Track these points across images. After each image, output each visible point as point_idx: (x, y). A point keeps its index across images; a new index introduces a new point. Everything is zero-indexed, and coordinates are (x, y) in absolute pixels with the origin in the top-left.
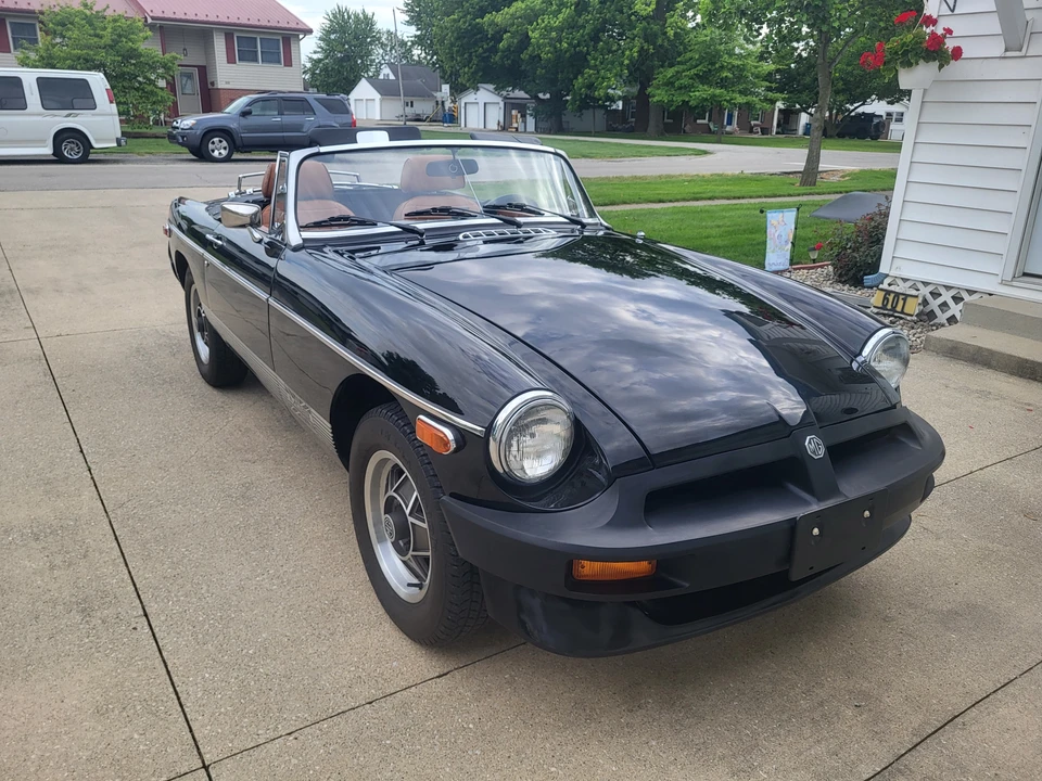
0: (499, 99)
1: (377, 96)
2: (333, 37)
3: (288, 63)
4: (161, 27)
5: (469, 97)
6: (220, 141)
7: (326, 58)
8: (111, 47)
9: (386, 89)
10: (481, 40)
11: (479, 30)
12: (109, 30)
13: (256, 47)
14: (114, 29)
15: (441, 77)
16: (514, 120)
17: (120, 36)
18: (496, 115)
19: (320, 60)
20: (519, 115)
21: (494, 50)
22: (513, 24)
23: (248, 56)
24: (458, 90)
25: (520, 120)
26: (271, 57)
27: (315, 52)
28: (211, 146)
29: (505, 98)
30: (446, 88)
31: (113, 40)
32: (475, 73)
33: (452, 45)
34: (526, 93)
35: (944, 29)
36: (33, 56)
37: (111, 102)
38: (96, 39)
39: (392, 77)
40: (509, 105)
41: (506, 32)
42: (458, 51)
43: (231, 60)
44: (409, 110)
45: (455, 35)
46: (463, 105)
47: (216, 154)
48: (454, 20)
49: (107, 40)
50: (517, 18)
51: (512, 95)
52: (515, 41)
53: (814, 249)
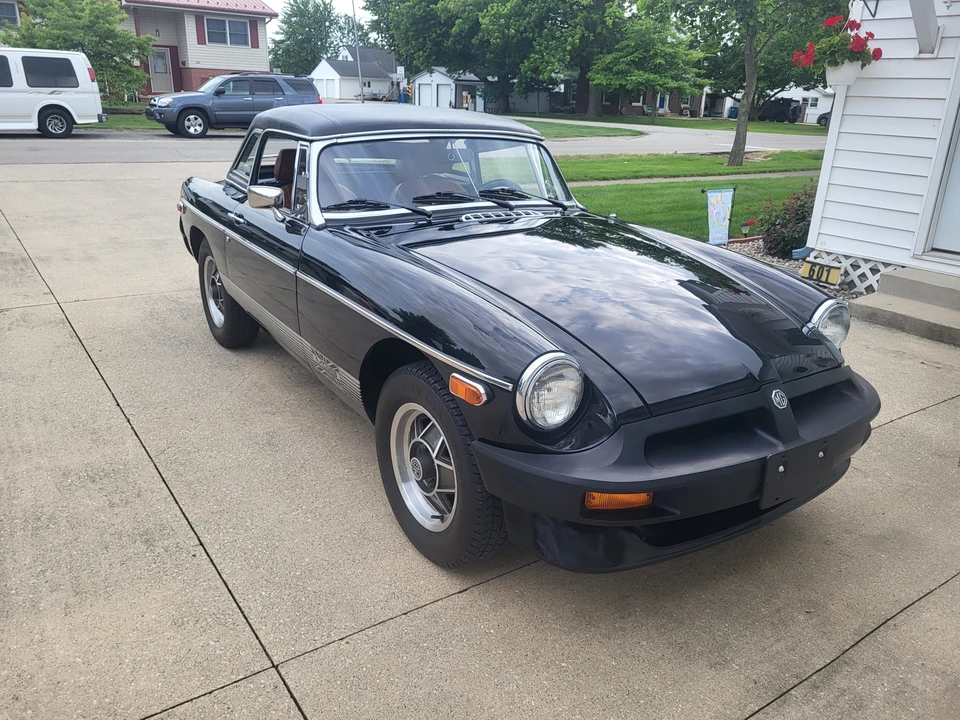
0: (451, 82)
1: (336, 76)
2: (294, 19)
3: (255, 45)
4: (135, 9)
5: (424, 78)
6: (196, 119)
7: (288, 39)
8: (88, 27)
9: (344, 70)
10: (435, 25)
11: (433, 15)
12: (87, 12)
13: (225, 29)
14: (92, 11)
15: (398, 60)
16: (465, 101)
17: (97, 17)
18: (448, 94)
19: (282, 42)
20: (469, 97)
21: (446, 35)
22: (464, 11)
23: (218, 37)
24: (412, 72)
25: (470, 101)
26: (239, 39)
27: (277, 33)
28: (187, 123)
29: (457, 80)
30: (401, 70)
31: (90, 21)
32: (428, 57)
33: (408, 30)
34: (476, 75)
35: (867, 33)
36: (14, 34)
37: (93, 81)
38: (74, 20)
39: (350, 59)
40: (461, 86)
41: (457, 18)
42: (413, 36)
43: (201, 41)
44: (366, 90)
45: (411, 20)
46: (417, 86)
47: (192, 130)
48: (410, 7)
49: (85, 21)
50: (468, 6)
51: (463, 77)
52: (466, 27)
53: (747, 225)
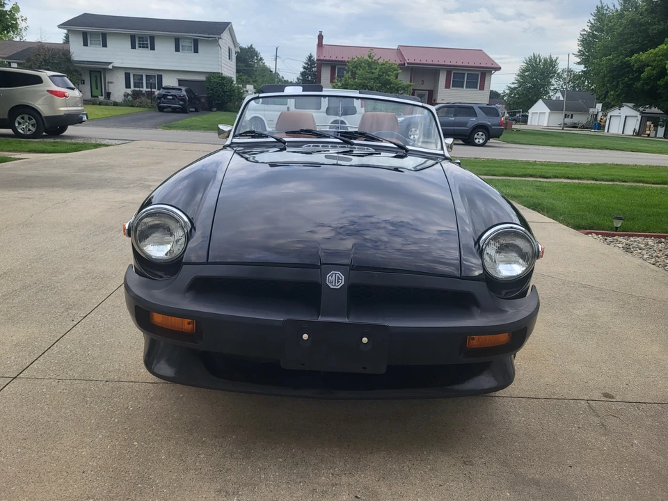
0: (638, 114)
1: (547, 110)
2: (527, 74)
3: (482, 88)
4: (412, 68)
5: (615, 112)
7: (520, 87)
8: (377, 78)
9: (554, 106)
10: (628, 72)
11: (628, 65)
12: (378, 70)
13: (464, 79)
14: (381, 69)
15: (597, 99)
16: (648, 129)
17: (383, 73)
18: (633, 124)
19: (515, 88)
20: (652, 126)
21: (638, 79)
22: (655, 60)
23: (458, 84)
24: (607, 107)
25: (652, 128)
26: (471, 85)
27: (513, 83)
29: (642, 113)
30: (599, 106)
31: (379, 75)
32: (618, 96)
33: (605, 76)
34: (659, 109)
37: (362, 107)
38: (371, 75)
39: (561, 98)
40: (645, 118)
41: (648, 66)
42: (608, 80)
43: (447, 86)
44: (568, 120)
45: (608, 69)
46: (608, 117)
48: (609, 59)
49: (376, 75)
50: (659, 57)
51: (647, 110)
52: (655, 72)
